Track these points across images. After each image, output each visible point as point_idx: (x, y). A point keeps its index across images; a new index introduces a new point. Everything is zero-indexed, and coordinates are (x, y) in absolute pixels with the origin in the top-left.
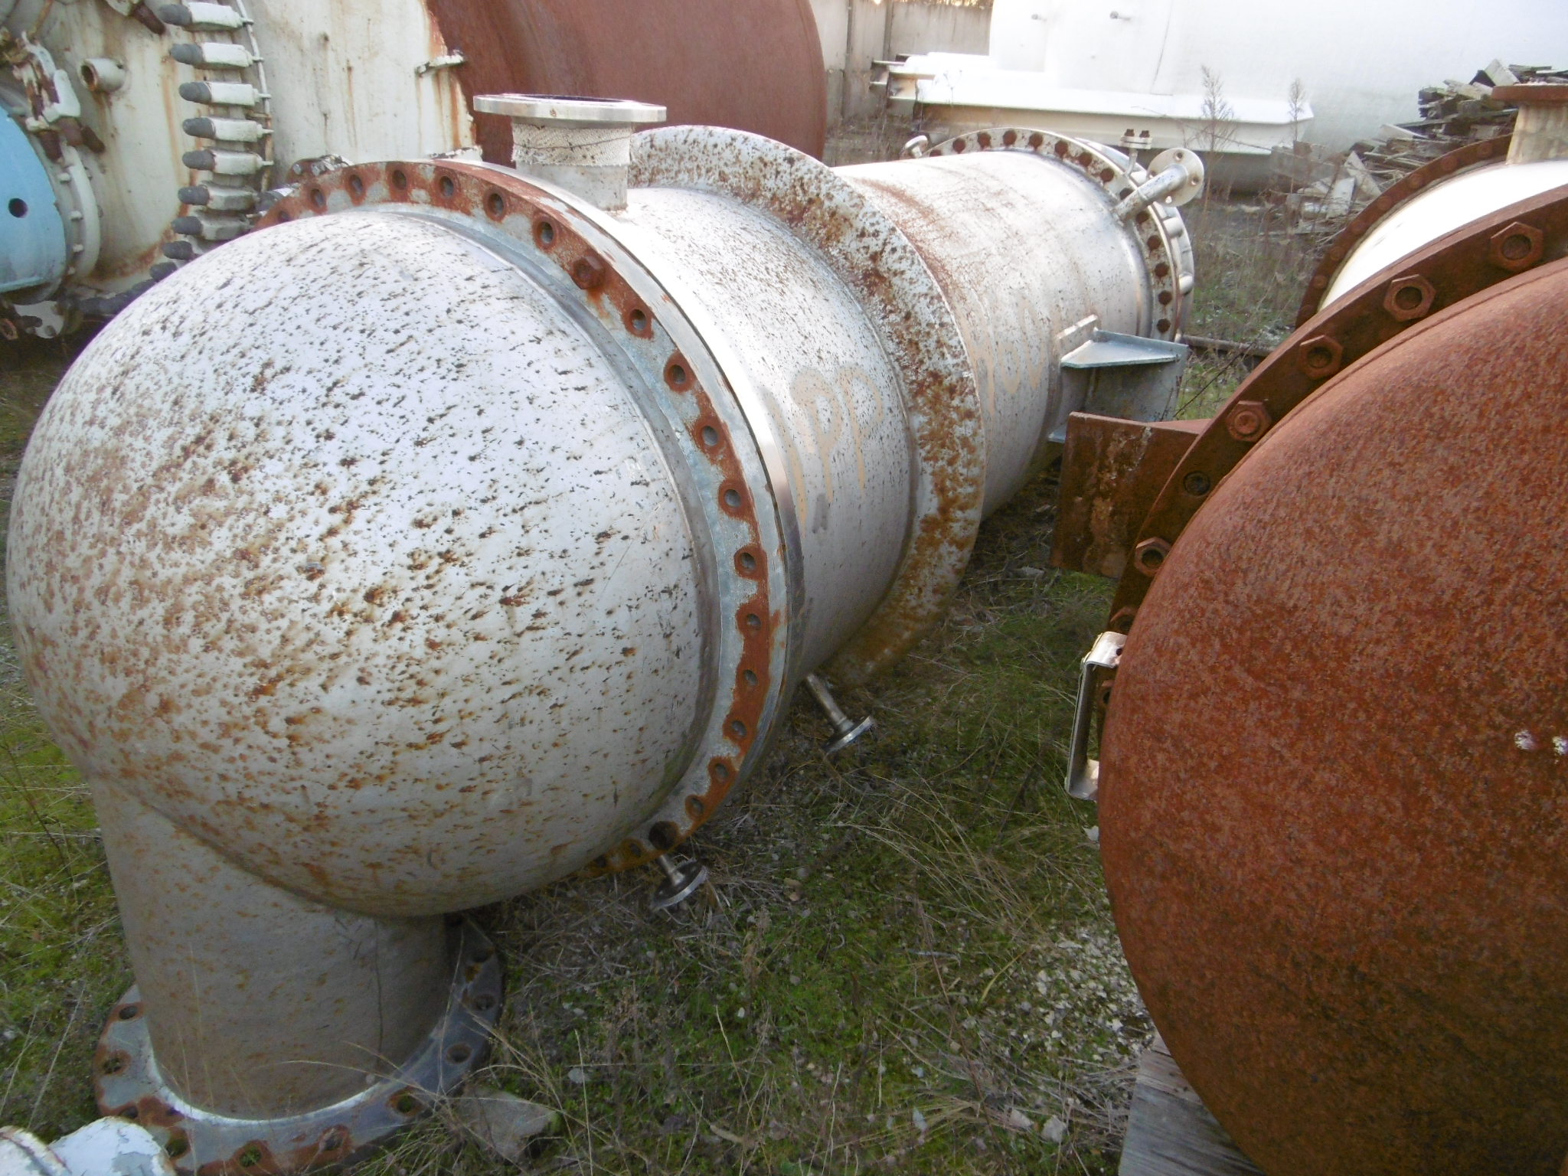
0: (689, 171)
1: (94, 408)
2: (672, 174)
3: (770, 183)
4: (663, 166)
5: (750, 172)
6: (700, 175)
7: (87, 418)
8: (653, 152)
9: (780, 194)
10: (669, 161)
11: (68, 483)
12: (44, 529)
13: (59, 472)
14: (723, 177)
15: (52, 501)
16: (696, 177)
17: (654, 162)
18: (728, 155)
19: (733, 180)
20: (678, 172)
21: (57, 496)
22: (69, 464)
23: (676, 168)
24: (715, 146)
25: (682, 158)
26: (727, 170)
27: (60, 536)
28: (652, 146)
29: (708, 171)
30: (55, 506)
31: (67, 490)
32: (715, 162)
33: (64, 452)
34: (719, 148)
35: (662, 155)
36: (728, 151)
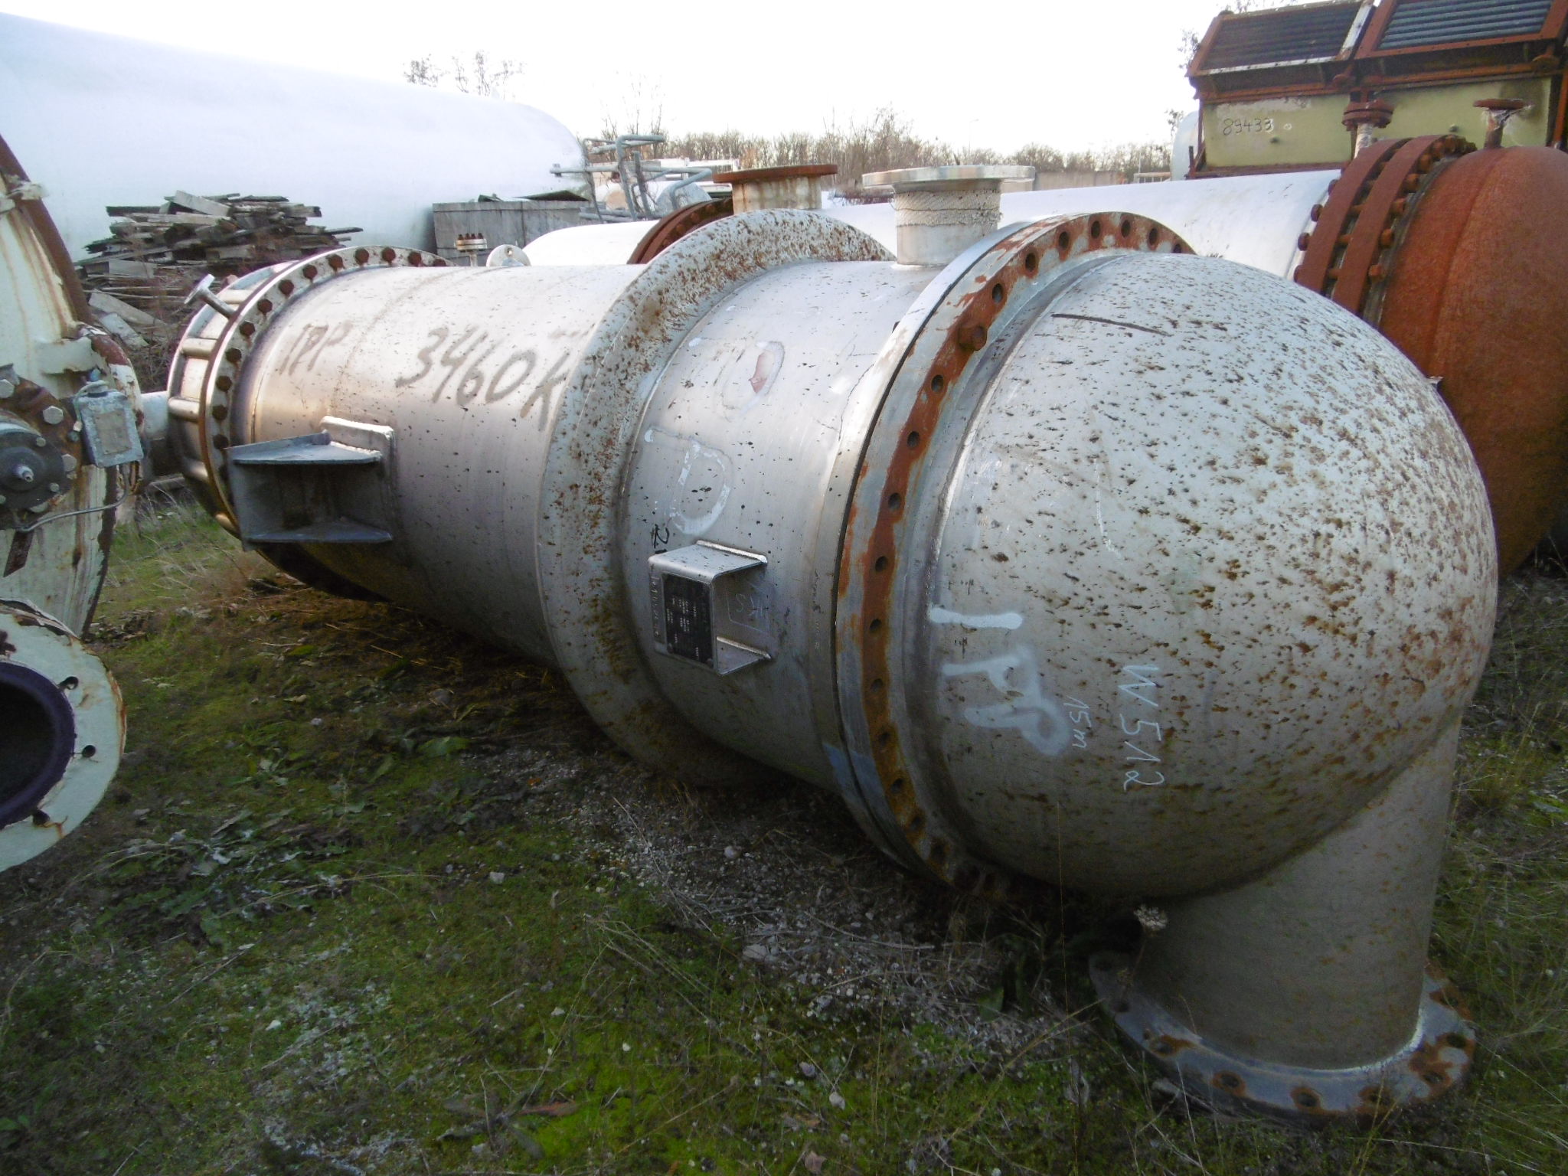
0: (786, 249)
1: (1393, 404)
2: (774, 255)
3: (846, 249)
4: (763, 249)
5: (832, 242)
6: (795, 252)
7: (1398, 413)
8: (751, 236)
10: (767, 243)
11: (1431, 463)
12: (1438, 512)
13: (1418, 462)
14: (814, 250)
15: (1431, 486)
17: (754, 246)
18: (813, 230)
20: (778, 252)
21: (1432, 480)
22: (1419, 450)
23: (774, 249)
24: (801, 223)
25: (777, 239)
26: (815, 244)
27: (1452, 504)
28: (750, 232)
29: (801, 247)
30: (1436, 489)
31: (1435, 469)
32: (804, 237)
33: (1408, 448)
34: (804, 225)
35: (760, 239)
36: (812, 226)
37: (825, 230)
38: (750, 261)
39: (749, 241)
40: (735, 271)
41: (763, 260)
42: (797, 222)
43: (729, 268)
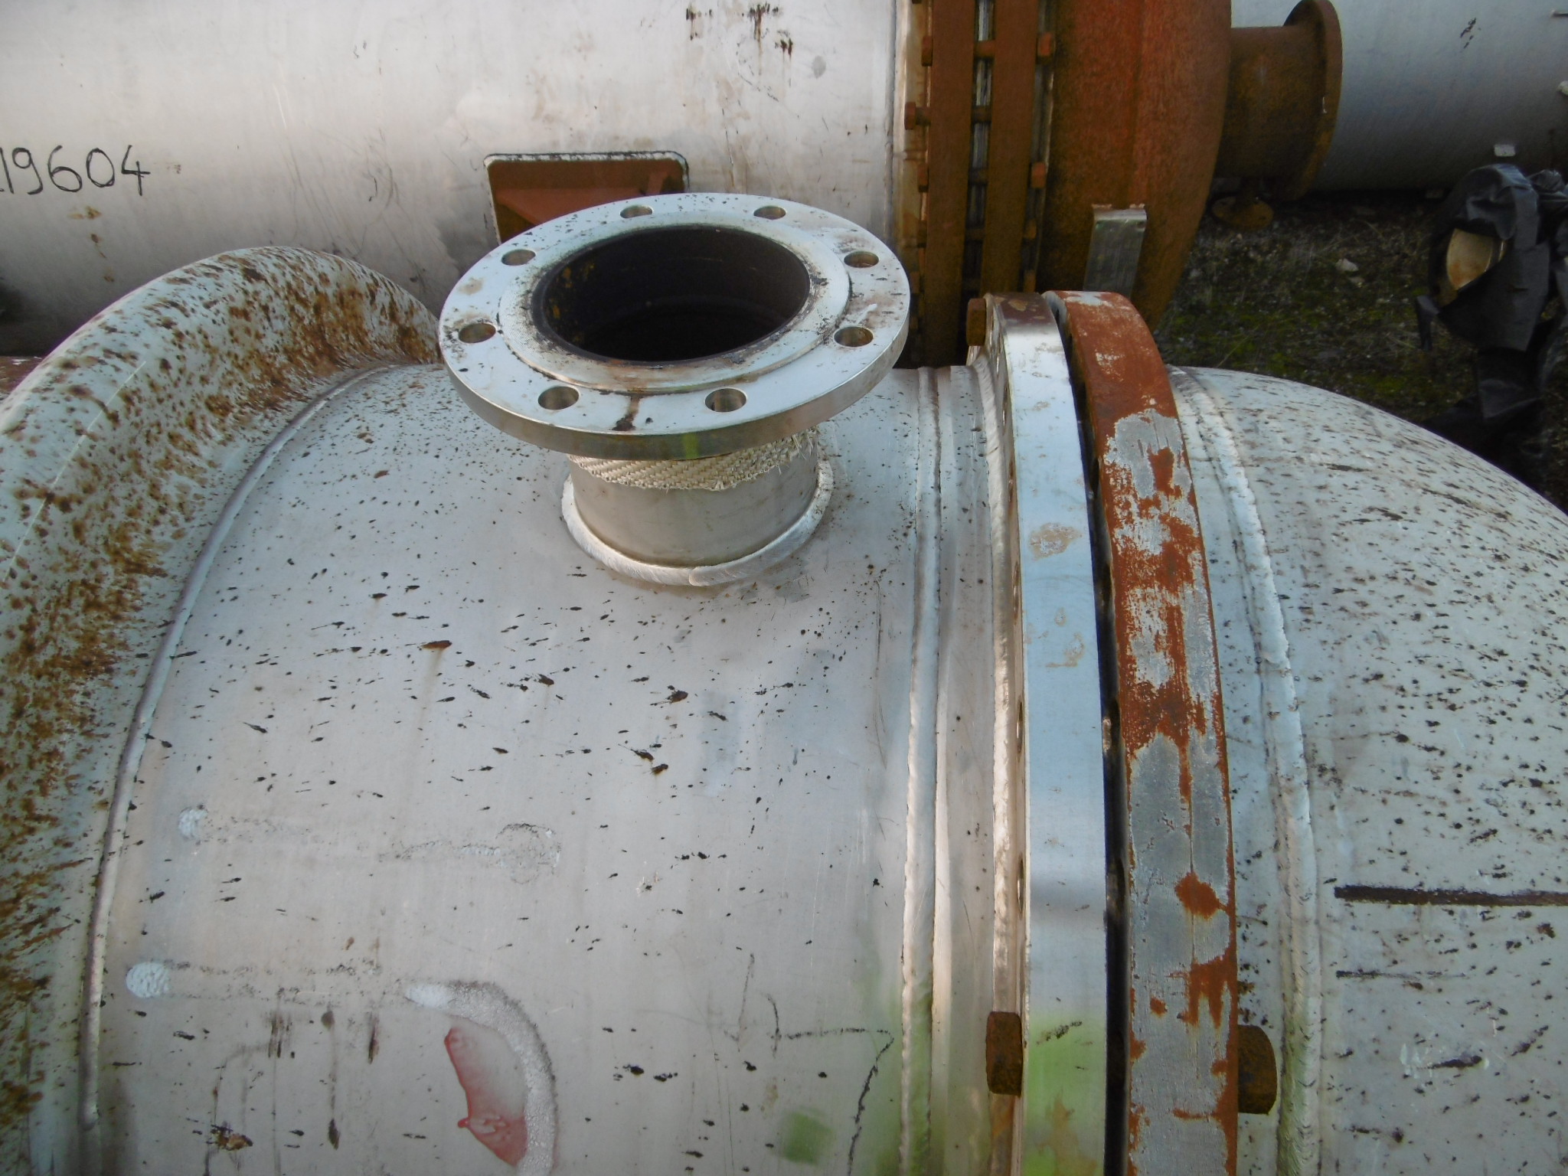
0: (167, 464)
2: (151, 506)
3: (270, 341)
4: (120, 513)
5: (238, 350)
6: (190, 448)
9: (288, 341)
10: (120, 491)
16: (190, 458)
17: (96, 532)
18: (195, 359)
19: (233, 395)
20: (154, 490)
23: (142, 488)
24: (165, 365)
25: (136, 455)
26: (211, 389)
28: (65, 506)
29: (192, 427)
32: (185, 394)
34: (175, 363)
35: (98, 498)
36: (189, 352)
37: (218, 335)
38: (111, 576)
39: (78, 530)
40: (89, 639)
41: (136, 545)
42: (155, 370)
43: (72, 645)
